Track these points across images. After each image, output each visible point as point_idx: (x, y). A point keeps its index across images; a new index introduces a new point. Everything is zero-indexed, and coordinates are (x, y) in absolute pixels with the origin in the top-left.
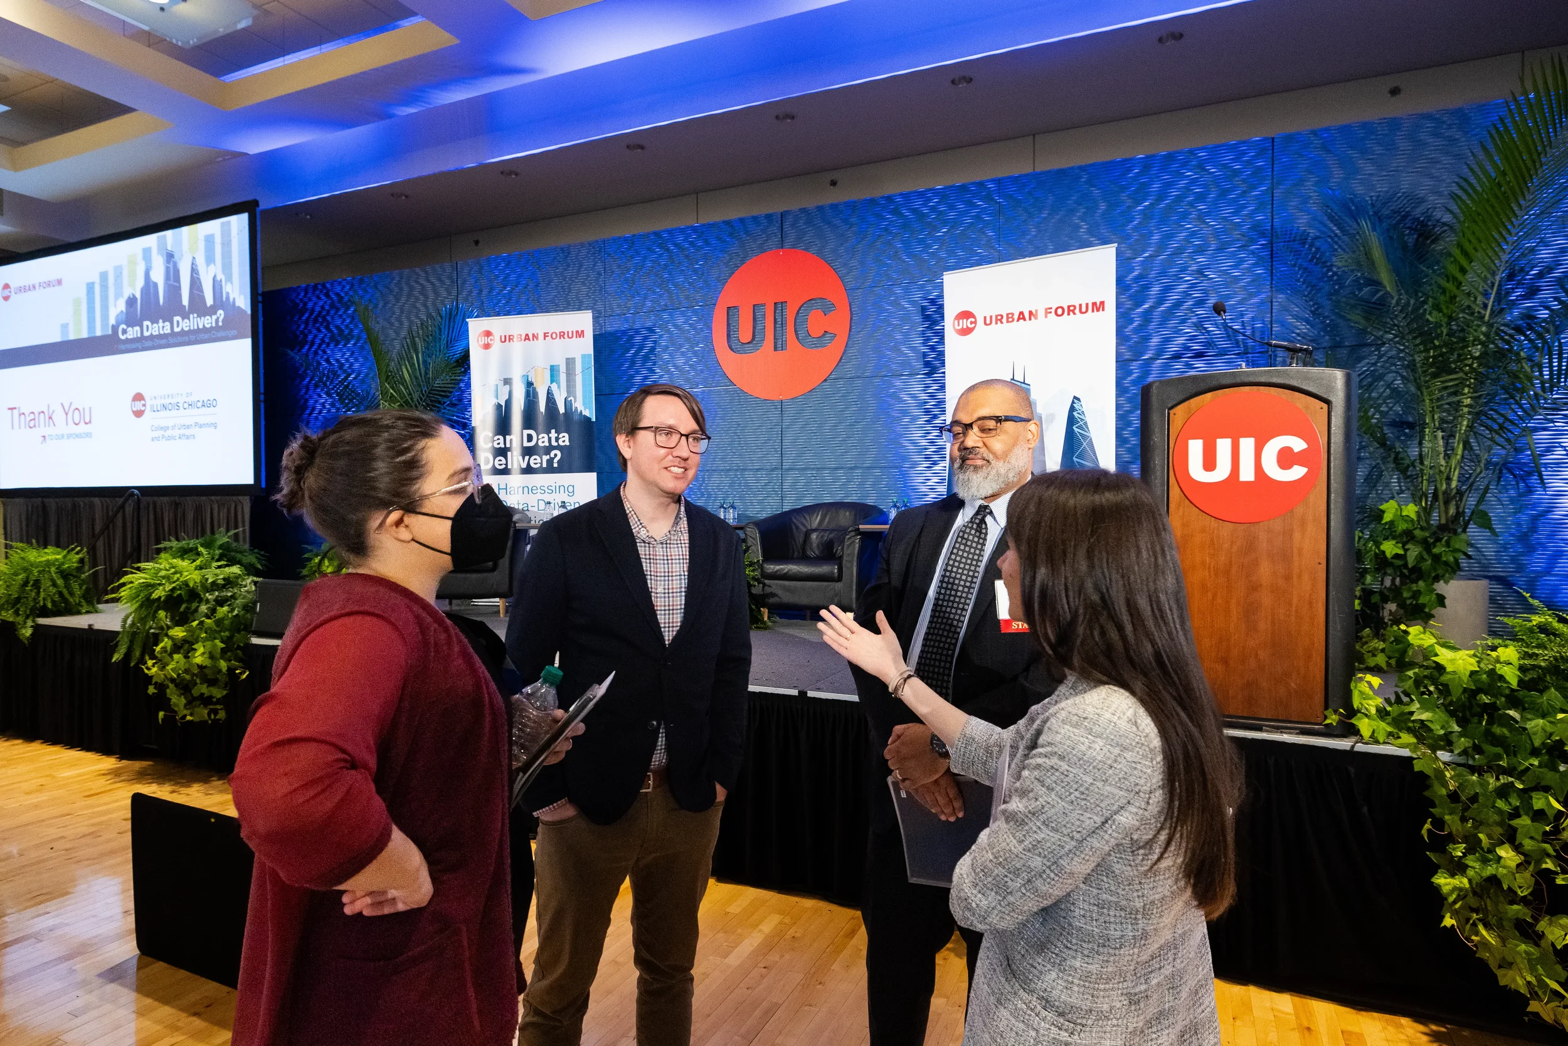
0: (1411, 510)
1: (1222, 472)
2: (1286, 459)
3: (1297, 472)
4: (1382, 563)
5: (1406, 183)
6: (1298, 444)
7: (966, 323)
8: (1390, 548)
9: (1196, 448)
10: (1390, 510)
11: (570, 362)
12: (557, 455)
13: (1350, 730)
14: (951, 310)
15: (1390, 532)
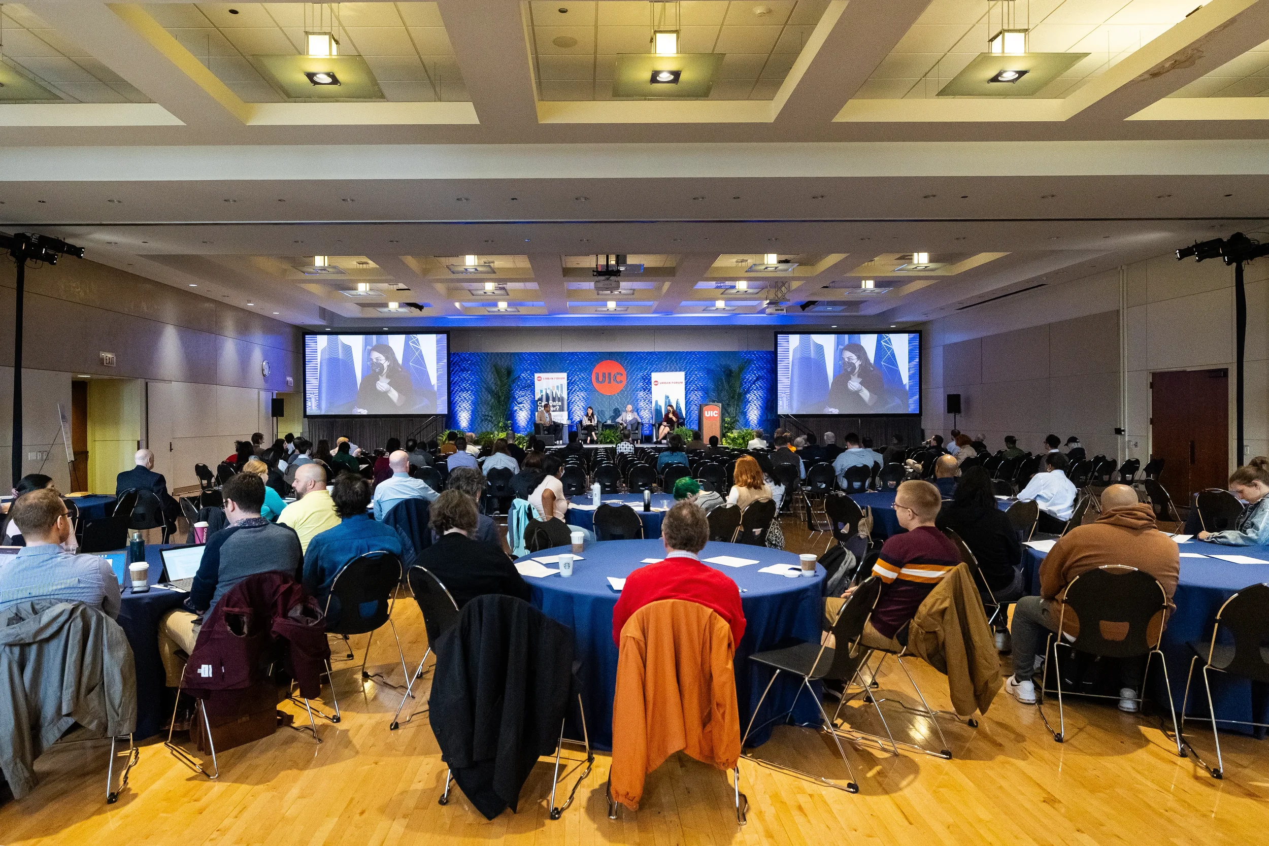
0: (729, 419)
1: (709, 415)
2: (716, 414)
3: (717, 415)
4: (725, 427)
5: (728, 363)
6: (717, 412)
7: (656, 383)
8: (726, 425)
9: (706, 412)
10: (726, 419)
11: (562, 385)
12: (558, 407)
13: (722, 444)
14: (653, 381)
15: (726, 423)
